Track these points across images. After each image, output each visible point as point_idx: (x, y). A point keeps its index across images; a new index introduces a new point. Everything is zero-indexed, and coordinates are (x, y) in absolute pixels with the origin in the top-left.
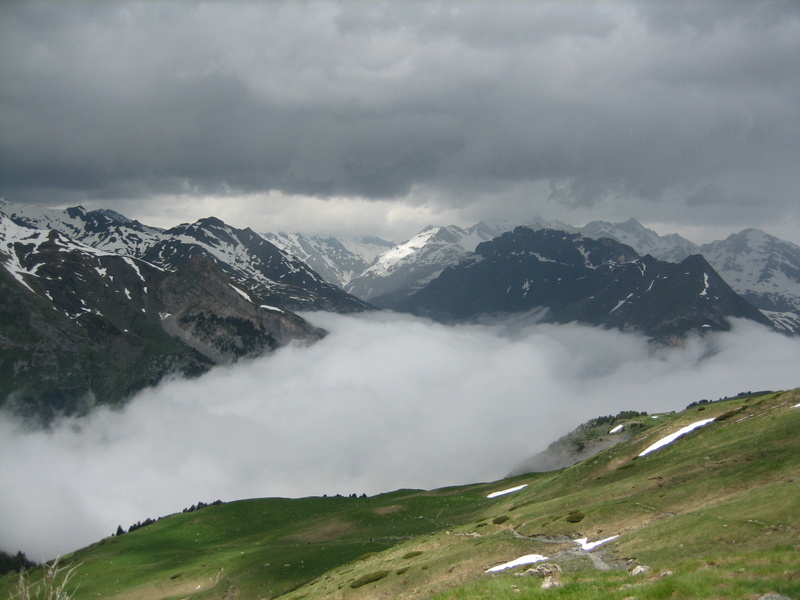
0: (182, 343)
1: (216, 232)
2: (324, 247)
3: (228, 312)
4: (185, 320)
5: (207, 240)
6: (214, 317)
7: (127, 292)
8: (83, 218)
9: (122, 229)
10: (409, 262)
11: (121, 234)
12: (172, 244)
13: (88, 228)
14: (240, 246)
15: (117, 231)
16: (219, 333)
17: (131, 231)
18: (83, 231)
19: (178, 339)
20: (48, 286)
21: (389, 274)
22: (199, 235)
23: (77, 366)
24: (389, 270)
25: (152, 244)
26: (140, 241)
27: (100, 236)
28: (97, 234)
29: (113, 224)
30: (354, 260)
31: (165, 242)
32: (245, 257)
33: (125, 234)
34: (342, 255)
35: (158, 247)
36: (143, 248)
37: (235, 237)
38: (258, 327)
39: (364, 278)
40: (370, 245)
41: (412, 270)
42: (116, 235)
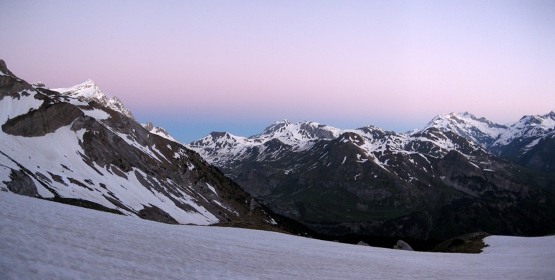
0: (455, 189)
1: (436, 134)
2: (470, 131)
3: (471, 174)
4: (453, 179)
5: (433, 138)
6: (465, 177)
7: (425, 169)
8: (371, 133)
9: (392, 136)
10: (518, 136)
11: (391, 139)
12: (417, 142)
13: (374, 138)
14: (448, 140)
15: (389, 138)
16: (469, 183)
17: (395, 137)
18: (372, 139)
19: (452, 187)
20: (394, 169)
21: (508, 143)
22: (429, 136)
23: (418, 202)
24: (508, 141)
25: (407, 143)
26: (401, 142)
27: (381, 141)
28: (380, 140)
29: (387, 135)
30: (485, 137)
31: (413, 141)
32: (452, 145)
33: (394, 139)
34: (480, 135)
35: (410, 144)
36: (403, 145)
37: (444, 136)
38: (484, 179)
39: (495, 147)
40: (493, 128)
41: (521, 140)
42: (389, 140)
